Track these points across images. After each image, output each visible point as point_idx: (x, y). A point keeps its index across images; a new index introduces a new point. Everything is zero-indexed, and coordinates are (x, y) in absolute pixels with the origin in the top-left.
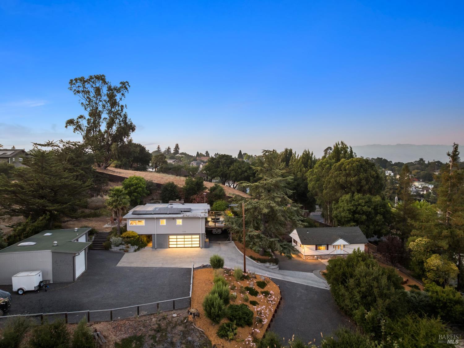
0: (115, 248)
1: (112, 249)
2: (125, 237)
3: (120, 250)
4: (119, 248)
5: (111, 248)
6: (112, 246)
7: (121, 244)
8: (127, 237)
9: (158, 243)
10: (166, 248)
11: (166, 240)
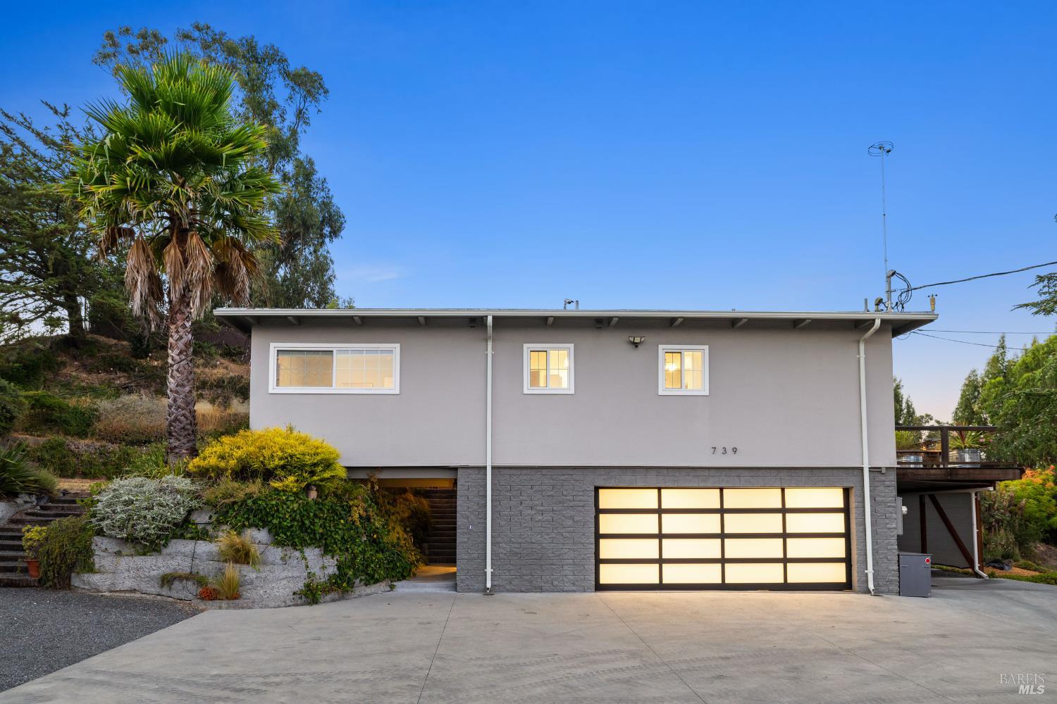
0: (124, 562)
1: (95, 579)
2: (220, 472)
3: (167, 580)
4: (155, 565)
5: (91, 569)
6: (100, 544)
7: (183, 528)
8: (244, 472)
9: (508, 548)
10: (574, 588)
11: (572, 518)
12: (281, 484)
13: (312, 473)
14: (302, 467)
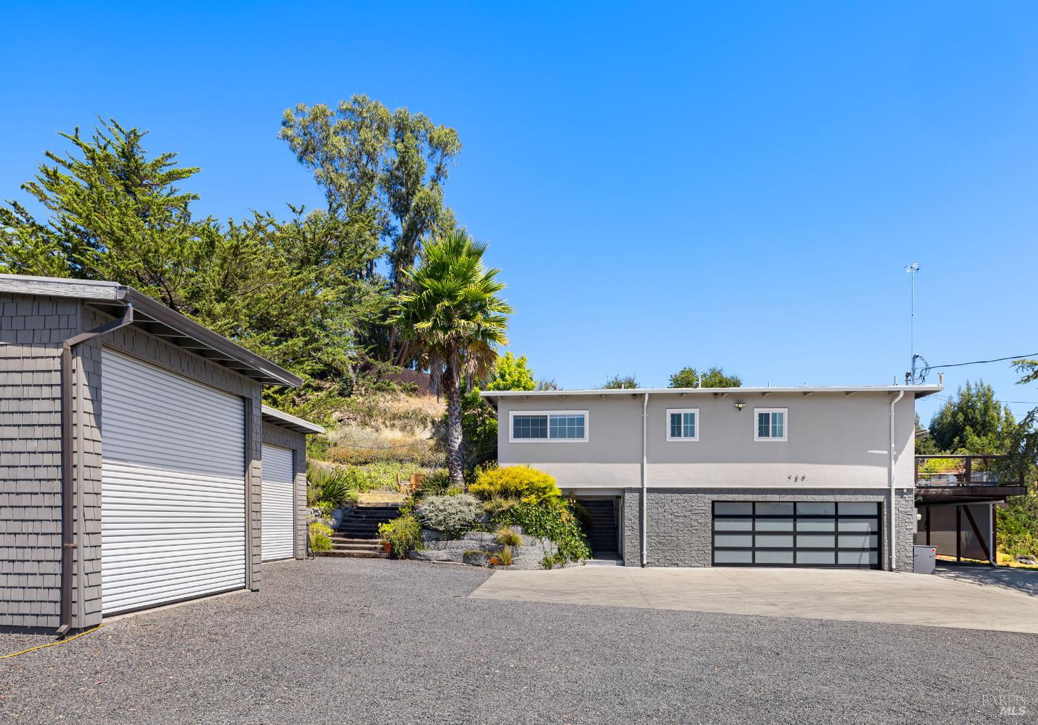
2: (491, 492)
3: (469, 554)
4: (460, 546)
7: (474, 525)
9: (657, 539)
10: (698, 565)
11: (697, 520)
12: (527, 500)
13: (544, 493)
14: (538, 490)
